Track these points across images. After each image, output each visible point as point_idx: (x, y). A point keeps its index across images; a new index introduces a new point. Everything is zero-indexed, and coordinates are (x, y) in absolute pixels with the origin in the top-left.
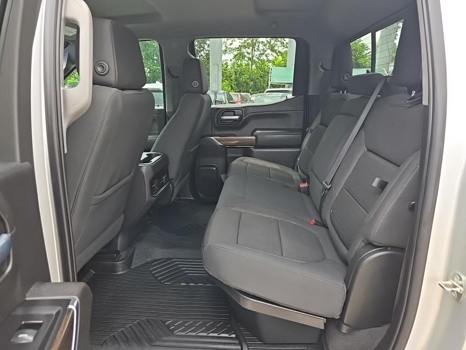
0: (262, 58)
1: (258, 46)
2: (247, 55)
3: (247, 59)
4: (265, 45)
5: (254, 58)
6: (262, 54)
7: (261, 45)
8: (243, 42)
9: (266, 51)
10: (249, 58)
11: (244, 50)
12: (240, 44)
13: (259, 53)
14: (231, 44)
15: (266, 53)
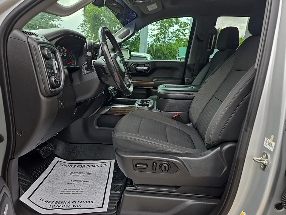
0: (170, 42)
1: (168, 34)
2: (161, 39)
3: (161, 42)
4: (172, 34)
5: (165, 42)
6: (171, 39)
7: (170, 34)
8: (159, 31)
9: (173, 38)
10: (162, 41)
11: (160, 36)
12: (158, 33)
13: (168, 38)
14: (152, 32)
15: (173, 39)
